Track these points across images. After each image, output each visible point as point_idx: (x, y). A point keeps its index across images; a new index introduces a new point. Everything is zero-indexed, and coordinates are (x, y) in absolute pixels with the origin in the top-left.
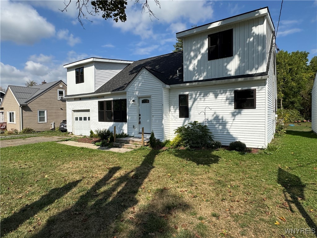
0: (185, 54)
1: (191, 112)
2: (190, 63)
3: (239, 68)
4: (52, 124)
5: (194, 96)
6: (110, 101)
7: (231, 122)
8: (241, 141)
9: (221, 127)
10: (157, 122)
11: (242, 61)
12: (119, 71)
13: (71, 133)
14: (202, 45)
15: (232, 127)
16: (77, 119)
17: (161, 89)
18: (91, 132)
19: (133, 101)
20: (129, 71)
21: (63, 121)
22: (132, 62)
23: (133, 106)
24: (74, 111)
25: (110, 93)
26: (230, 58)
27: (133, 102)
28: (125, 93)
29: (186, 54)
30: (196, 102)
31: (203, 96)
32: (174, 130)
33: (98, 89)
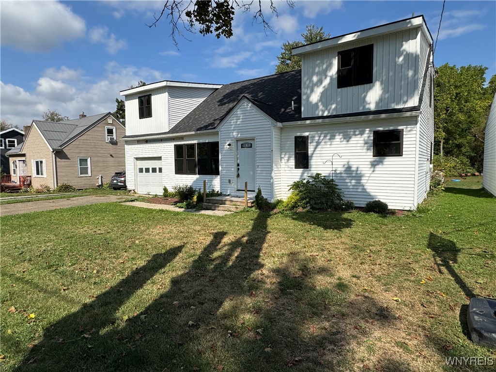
0: (304, 79)
1: (312, 161)
2: (312, 91)
3: (381, 100)
4: (98, 178)
5: (317, 138)
6: (192, 146)
7: (368, 175)
8: (382, 201)
9: (353, 181)
10: (264, 175)
11: (385, 90)
12: (201, 100)
13: (133, 192)
14: (330, 66)
15: (369, 181)
16: (141, 170)
17: (269, 128)
18: (165, 190)
19: (229, 145)
20: (217, 100)
21: (116, 173)
22: (219, 87)
23: (229, 152)
24: (137, 159)
25: (193, 133)
26: (368, 85)
27: (228, 147)
28: (217, 134)
29: (306, 78)
30: (319, 147)
31: (330, 139)
32: (288, 186)
33: (173, 126)
